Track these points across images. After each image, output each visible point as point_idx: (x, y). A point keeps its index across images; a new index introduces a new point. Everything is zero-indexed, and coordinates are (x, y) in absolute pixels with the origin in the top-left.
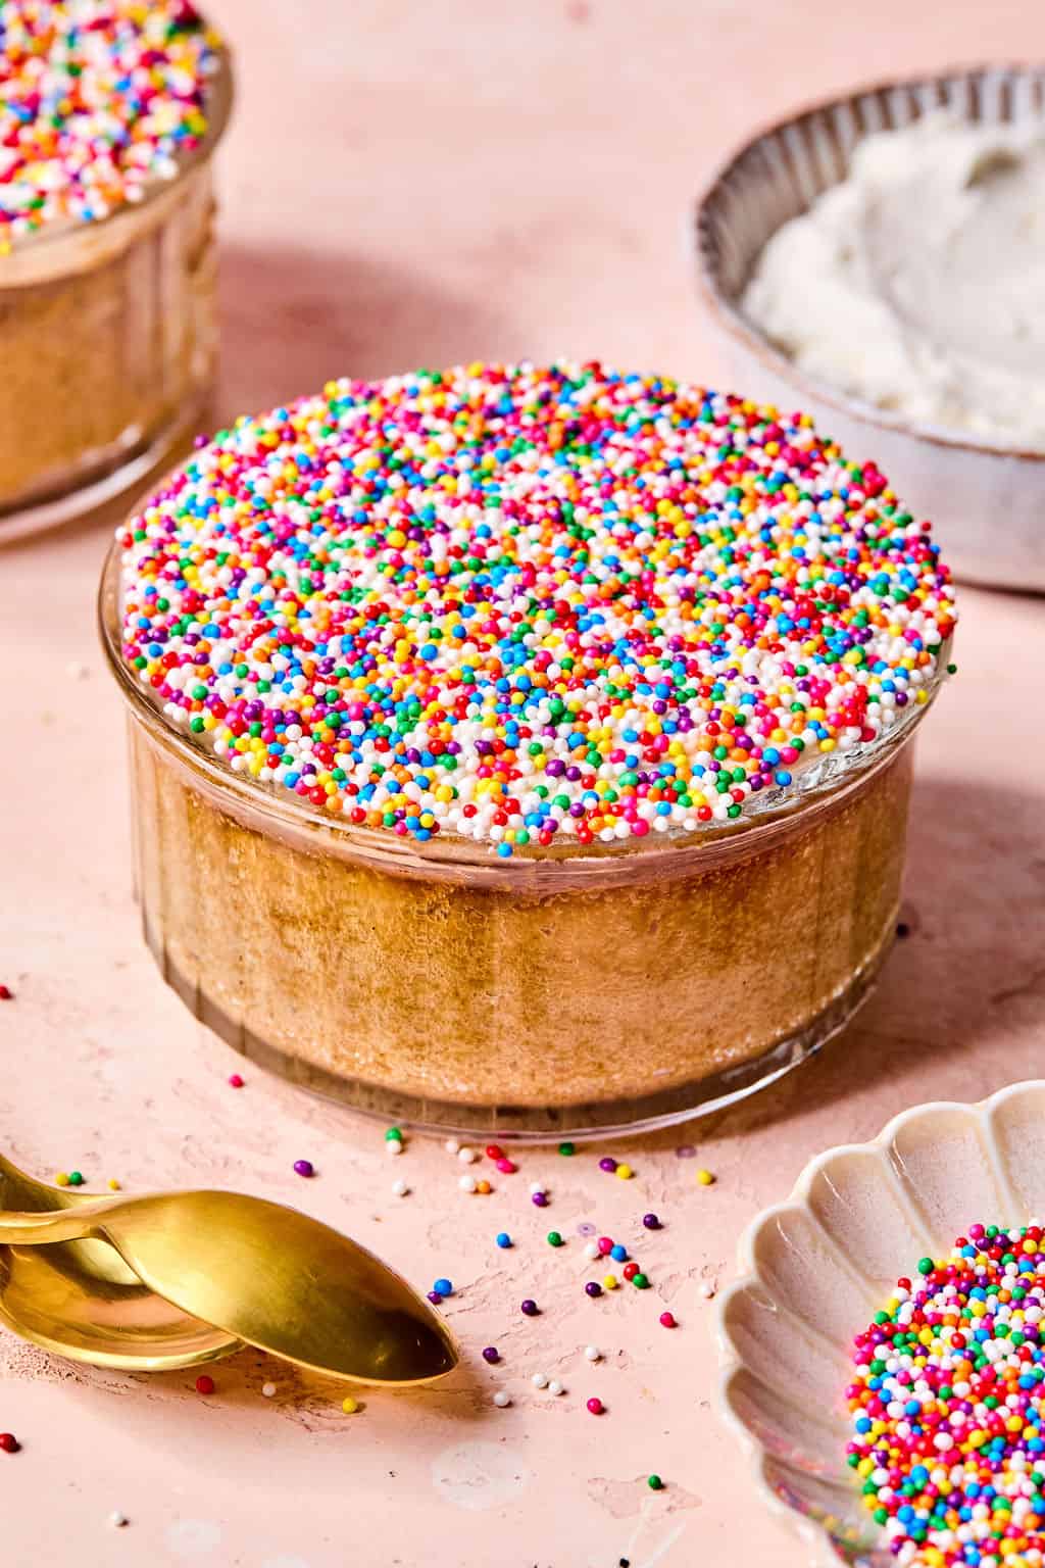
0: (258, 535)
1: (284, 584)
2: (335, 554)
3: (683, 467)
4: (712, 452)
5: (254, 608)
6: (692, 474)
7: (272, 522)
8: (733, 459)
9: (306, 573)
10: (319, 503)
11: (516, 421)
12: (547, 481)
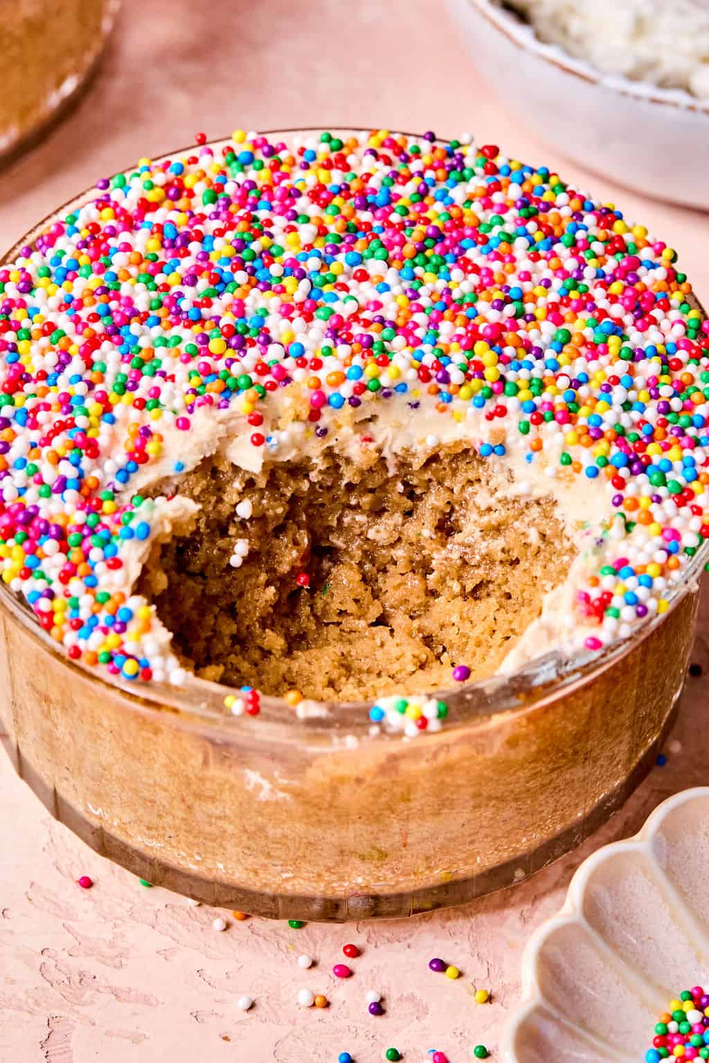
0: (95, 317)
1: (102, 380)
2: (160, 352)
3: (522, 299)
4: (557, 283)
5: (66, 402)
6: (529, 308)
7: (113, 305)
8: (574, 295)
9: (126, 368)
10: (166, 287)
11: (385, 217)
12: (384, 298)
